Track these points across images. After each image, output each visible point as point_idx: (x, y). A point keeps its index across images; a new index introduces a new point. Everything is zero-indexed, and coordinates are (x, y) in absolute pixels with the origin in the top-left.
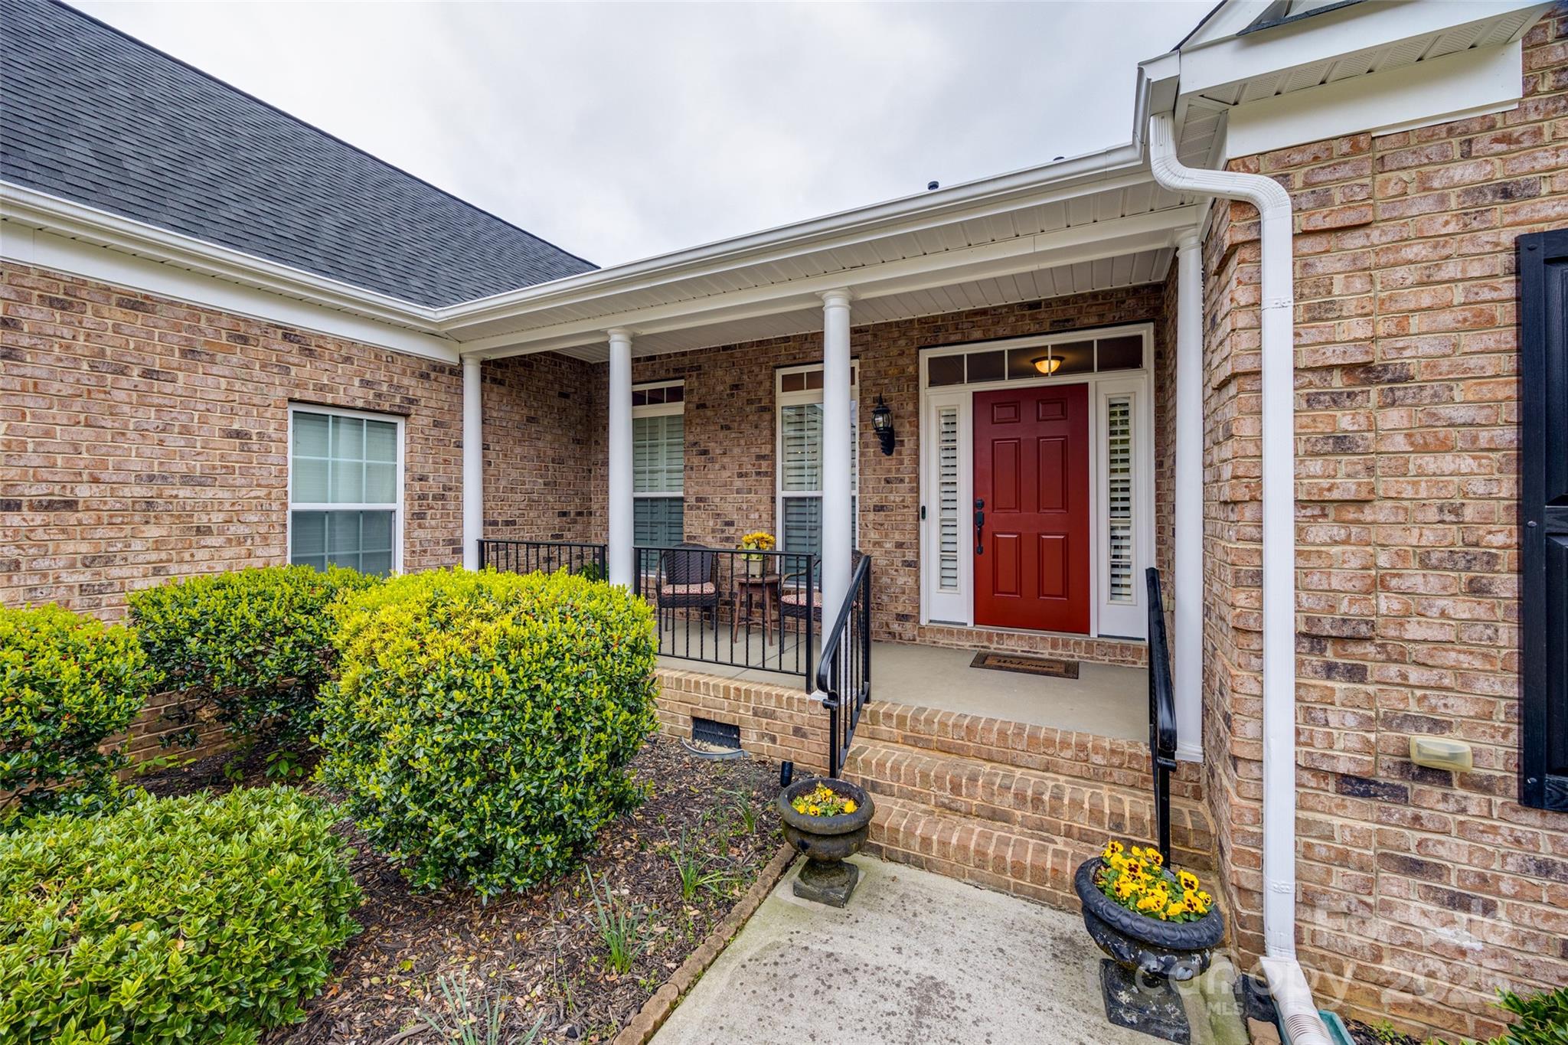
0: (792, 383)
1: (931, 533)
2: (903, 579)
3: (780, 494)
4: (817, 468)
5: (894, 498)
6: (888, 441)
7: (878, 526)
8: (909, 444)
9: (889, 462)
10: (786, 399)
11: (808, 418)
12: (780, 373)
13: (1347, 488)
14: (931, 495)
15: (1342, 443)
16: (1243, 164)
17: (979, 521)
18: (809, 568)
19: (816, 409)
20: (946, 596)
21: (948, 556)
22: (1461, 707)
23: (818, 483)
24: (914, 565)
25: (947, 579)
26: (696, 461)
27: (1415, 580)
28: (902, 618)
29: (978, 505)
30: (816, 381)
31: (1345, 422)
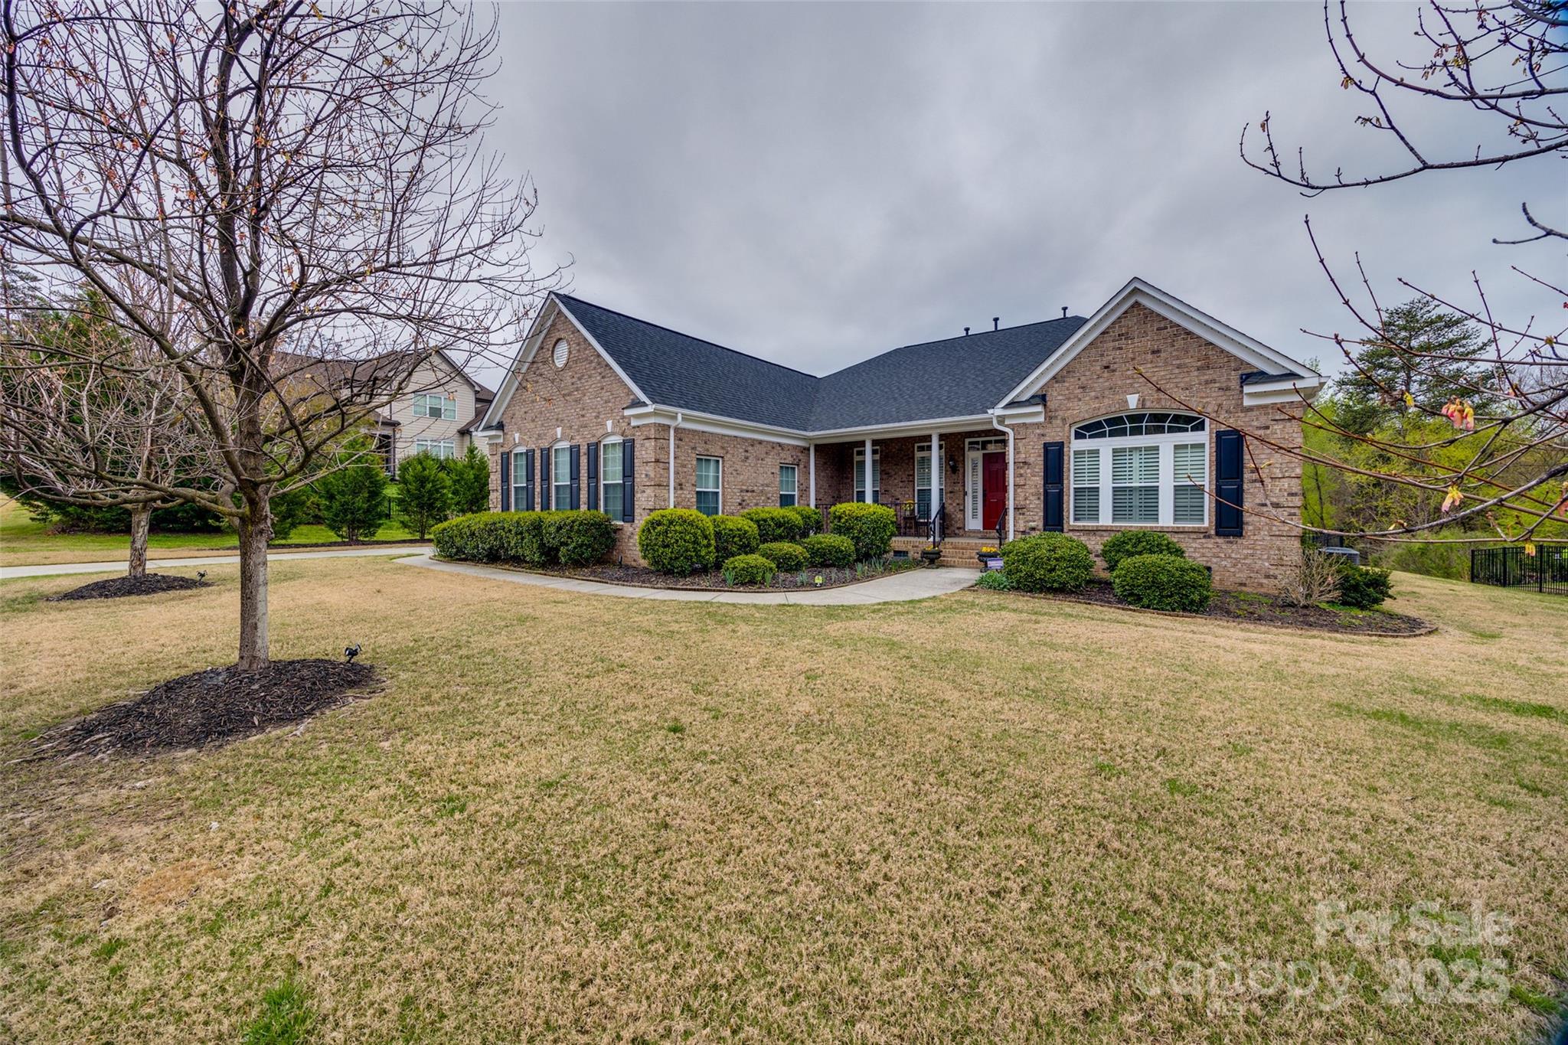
0: (921, 449)
1: (969, 500)
2: (960, 516)
3: (916, 488)
4: (929, 479)
5: (957, 488)
6: (954, 470)
7: (951, 498)
8: (961, 470)
9: (955, 476)
10: (918, 455)
11: (926, 462)
12: (916, 445)
13: (1022, 483)
14: (969, 488)
15: (1021, 475)
16: (1007, 426)
17: (984, 495)
18: (927, 513)
19: (929, 460)
20: (975, 521)
21: (975, 509)
22: (1037, 518)
23: (930, 485)
24: (963, 511)
25: (974, 516)
26: (885, 477)
27: (1031, 498)
28: (959, 528)
29: (984, 491)
30: (929, 448)
31: (1022, 471)
